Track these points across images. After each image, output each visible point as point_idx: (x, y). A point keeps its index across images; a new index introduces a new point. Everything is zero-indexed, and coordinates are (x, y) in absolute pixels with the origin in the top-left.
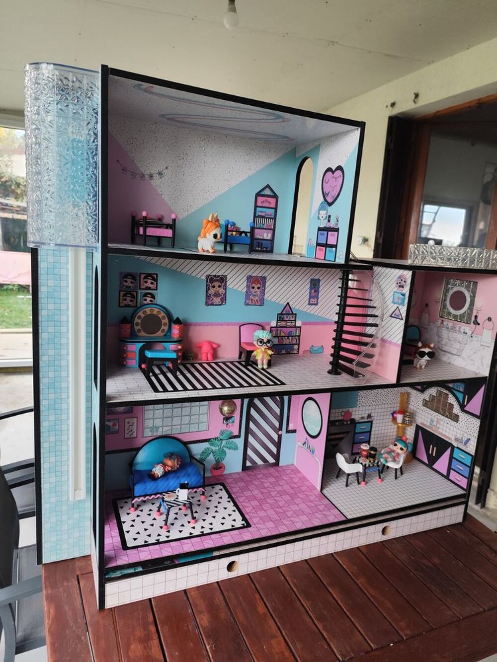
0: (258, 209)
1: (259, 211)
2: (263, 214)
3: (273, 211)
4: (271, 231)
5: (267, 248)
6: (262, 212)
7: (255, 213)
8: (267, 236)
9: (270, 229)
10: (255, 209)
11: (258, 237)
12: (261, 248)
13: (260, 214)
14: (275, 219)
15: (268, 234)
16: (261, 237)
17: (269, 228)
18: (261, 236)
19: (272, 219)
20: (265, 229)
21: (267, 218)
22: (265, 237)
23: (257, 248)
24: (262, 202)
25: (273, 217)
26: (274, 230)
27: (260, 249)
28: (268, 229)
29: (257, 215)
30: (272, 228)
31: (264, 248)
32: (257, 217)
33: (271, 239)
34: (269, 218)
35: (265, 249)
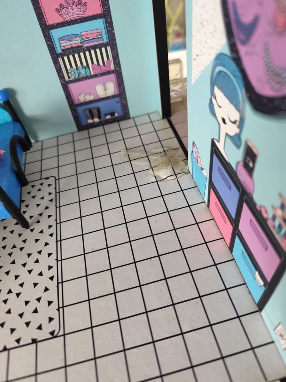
0: (56, 34)
1: (61, 39)
2: (76, 42)
3: (100, 24)
4: (113, 76)
5: (112, 114)
6: (70, 37)
7: (51, 48)
8: (105, 89)
9: (108, 73)
10: (48, 38)
11: (82, 99)
12: (99, 117)
13: (66, 44)
14: (112, 43)
15: (104, 84)
16: (92, 98)
17: (104, 70)
18: (90, 94)
19: (105, 45)
20: (96, 76)
21: (88, 49)
22: (101, 92)
23: (90, 121)
24: (58, 11)
25: (105, 40)
26: (118, 73)
27: (96, 120)
28: (103, 74)
29: (59, 51)
30: (112, 67)
31: (106, 115)
32: (62, 55)
33: (117, 93)
34: (94, 47)
35: (108, 117)
